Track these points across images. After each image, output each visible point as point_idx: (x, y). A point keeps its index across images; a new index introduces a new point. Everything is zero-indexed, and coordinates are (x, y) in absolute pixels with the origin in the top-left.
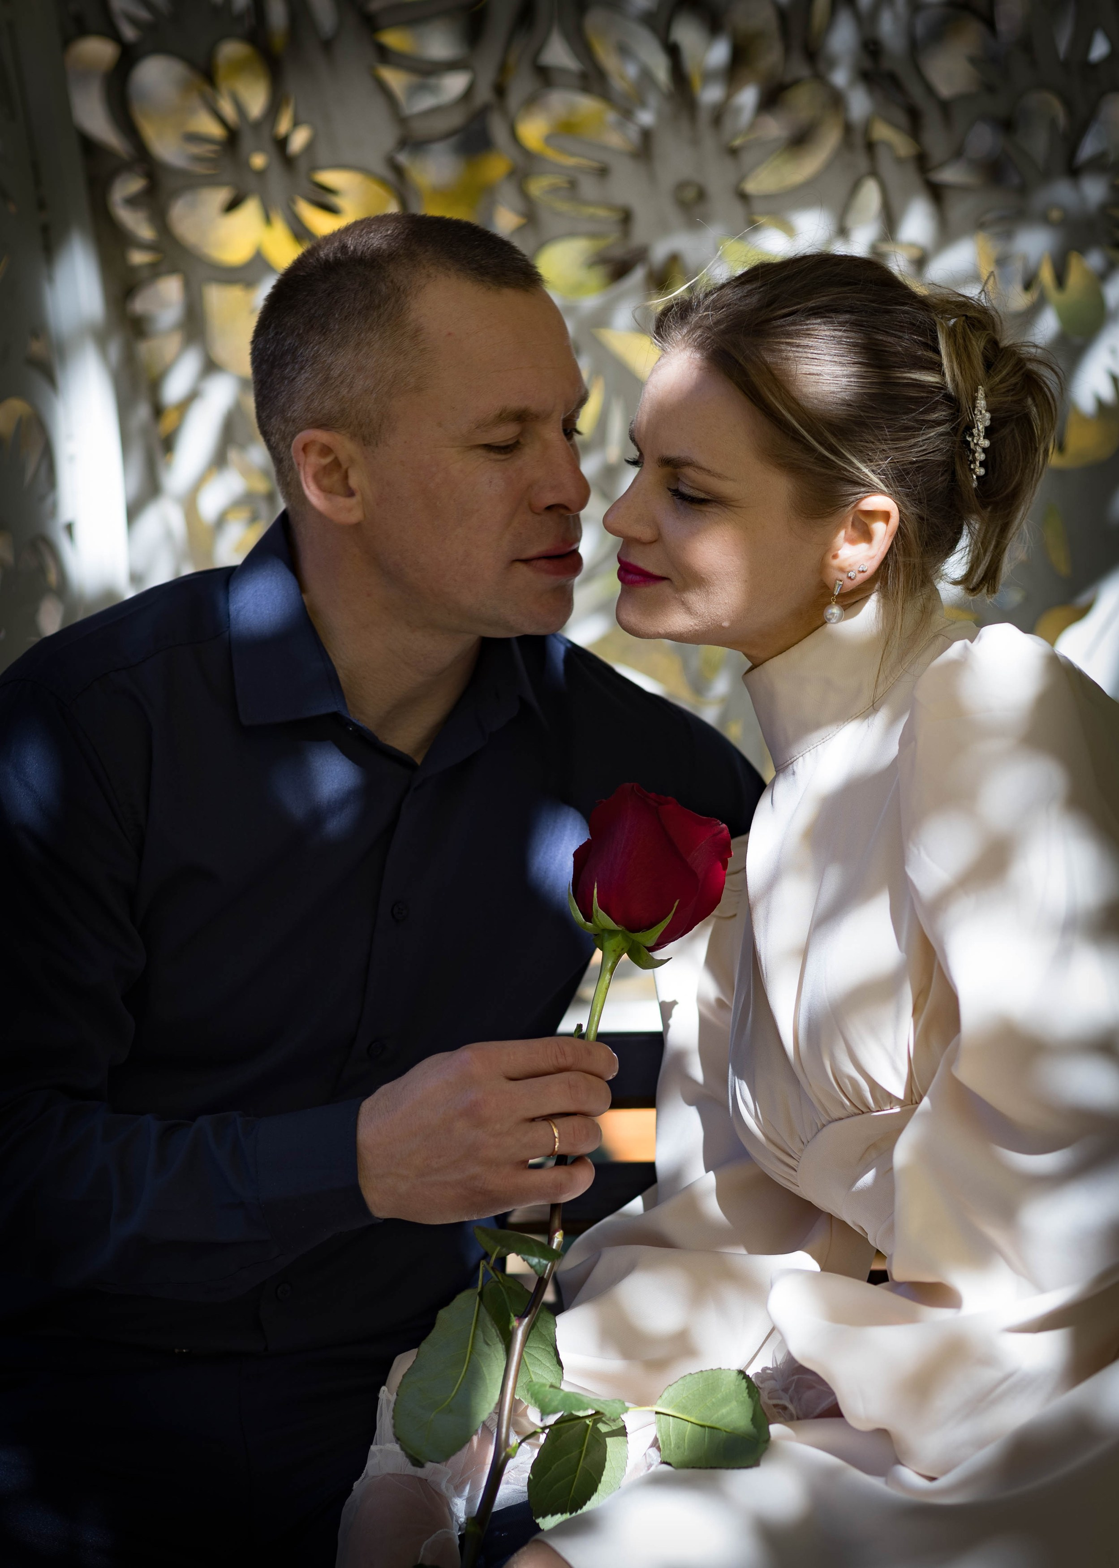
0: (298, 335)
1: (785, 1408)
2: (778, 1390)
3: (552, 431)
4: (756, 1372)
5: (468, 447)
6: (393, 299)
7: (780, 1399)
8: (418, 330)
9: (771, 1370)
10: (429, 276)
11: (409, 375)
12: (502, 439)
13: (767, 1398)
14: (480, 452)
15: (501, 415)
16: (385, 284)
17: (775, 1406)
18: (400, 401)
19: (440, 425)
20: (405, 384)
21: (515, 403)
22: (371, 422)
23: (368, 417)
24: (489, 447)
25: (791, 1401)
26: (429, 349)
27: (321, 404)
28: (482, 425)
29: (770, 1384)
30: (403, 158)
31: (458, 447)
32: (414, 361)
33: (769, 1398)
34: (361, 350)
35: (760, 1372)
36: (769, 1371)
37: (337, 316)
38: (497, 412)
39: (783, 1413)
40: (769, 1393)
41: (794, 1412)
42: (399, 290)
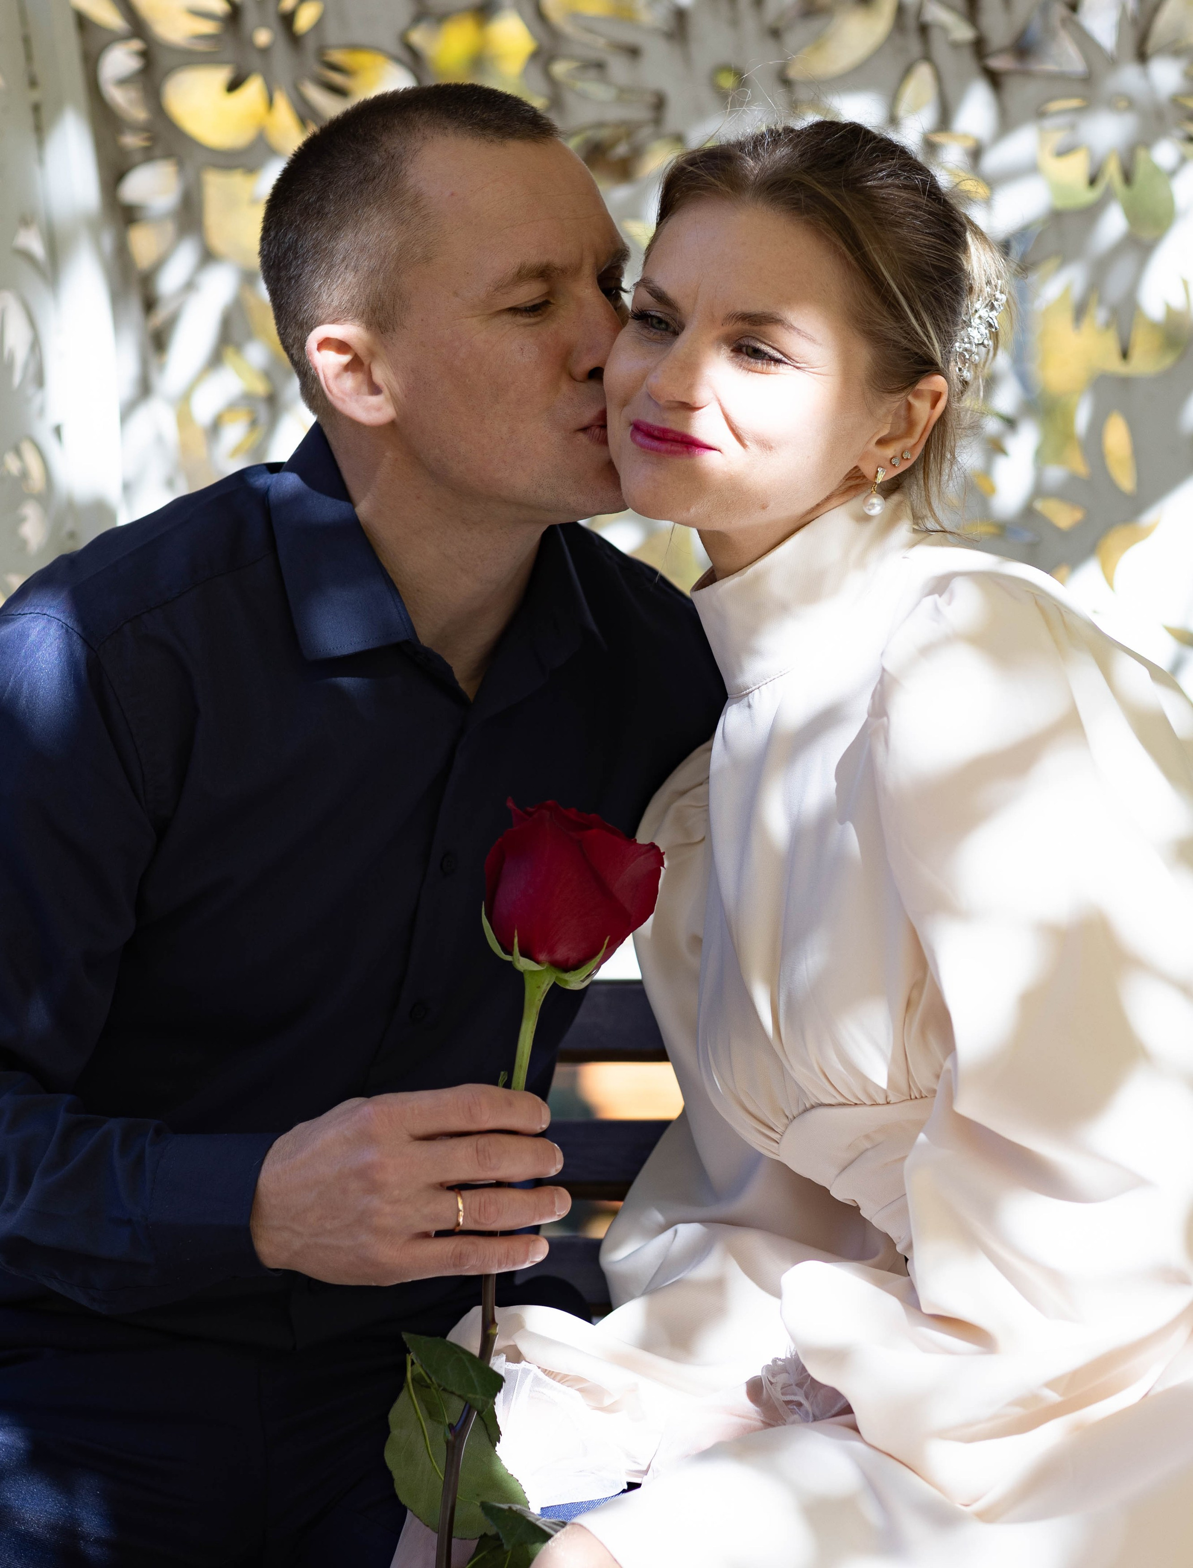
0: (296, 226)
1: (800, 1405)
2: (792, 1385)
3: (587, 288)
4: (766, 1364)
5: (490, 314)
6: (388, 169)
7: (795, 1394)
8: (418, 197)
9: (782, 1362)
10: (424, 138)
11: (414, 245)
12: (527, 300)
13: (780, 1395)
14: (506, 318)
15: (519, 272)
16: (379, 155)
17: (788, 1403)
18: (410, 275)
19: (456, 294)
20: (412, 257)
21: (534, 257)
22: (383, 305)
23: (380, 300)
24: (514, 310)
25: (807, 1397)
26: (431, 214)
27: (329, 296)
28: (501, 287)
29: (782, 1379)
30: (418, 37)
31: (479, 315)
32: (417, 230)
33: (783, 1394)
34: (360, 229)
35: (771, 1364)
36: (780, 1363)
37: (331, 197)
38: (516, 270)
39: (798, 1410)
40: (782, 1388)
41: (810, 1410)
42: (393, 157)
